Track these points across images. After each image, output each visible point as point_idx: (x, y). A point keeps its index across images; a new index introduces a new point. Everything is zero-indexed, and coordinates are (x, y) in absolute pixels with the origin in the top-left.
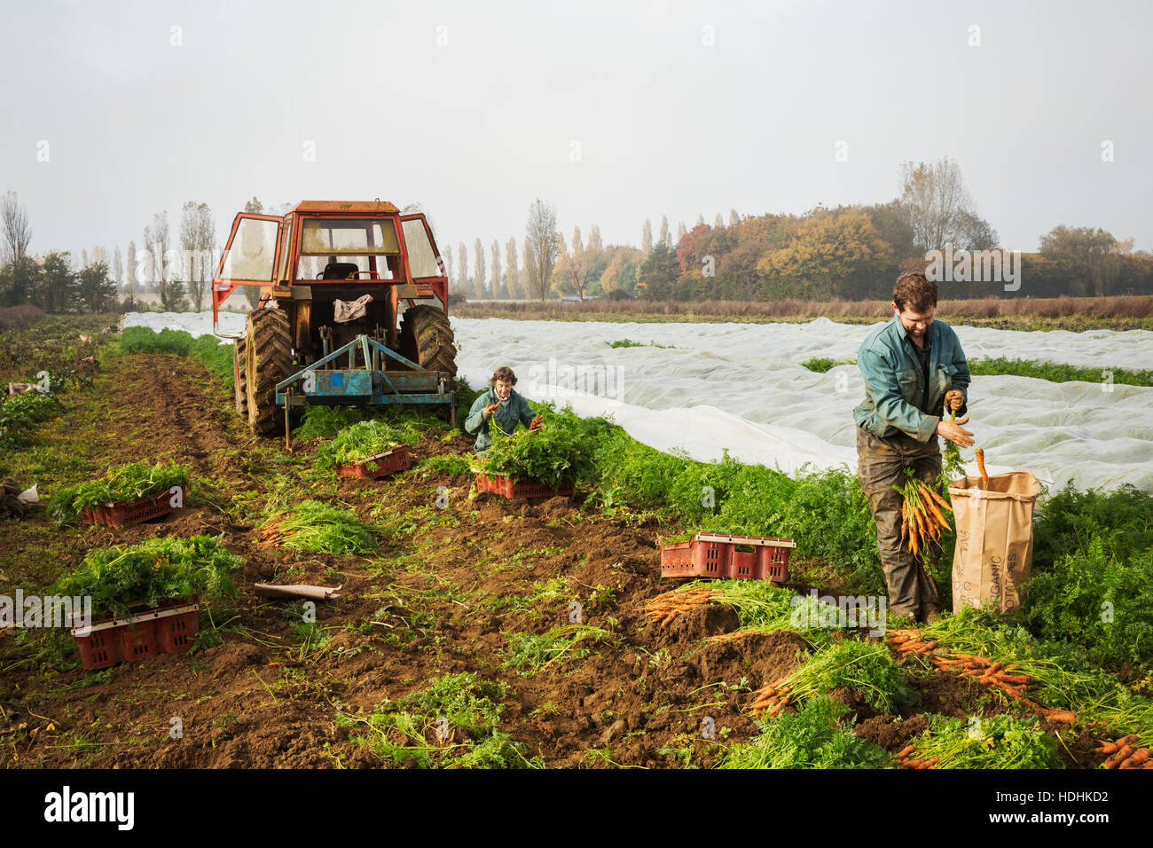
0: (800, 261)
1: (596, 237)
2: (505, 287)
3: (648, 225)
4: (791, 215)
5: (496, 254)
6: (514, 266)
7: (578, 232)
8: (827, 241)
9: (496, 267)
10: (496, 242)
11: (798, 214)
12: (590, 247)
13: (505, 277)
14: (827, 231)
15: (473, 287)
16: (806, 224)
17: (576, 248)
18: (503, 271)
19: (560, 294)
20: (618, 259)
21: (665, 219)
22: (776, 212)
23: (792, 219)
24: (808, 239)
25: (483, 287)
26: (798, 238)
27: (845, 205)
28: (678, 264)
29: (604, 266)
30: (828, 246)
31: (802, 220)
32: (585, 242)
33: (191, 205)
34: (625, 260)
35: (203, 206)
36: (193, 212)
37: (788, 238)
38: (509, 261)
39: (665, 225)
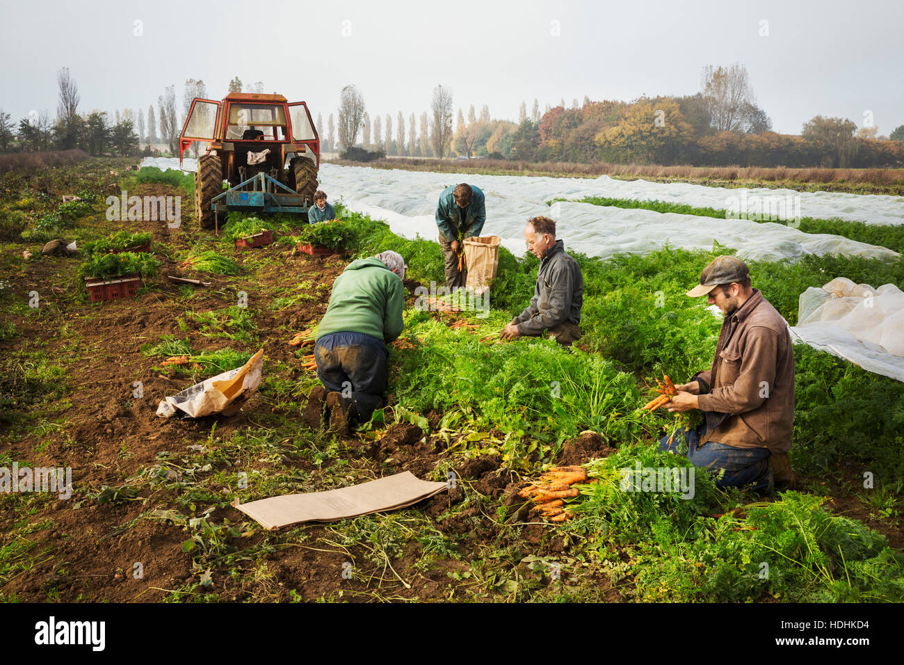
0: (626, 136)
1: (486, 113)
2: (419, 148)
3: (524, 105)
4: (622, 102)
5: (413, 123)
6: (426, 133)
7: (472, 109)
8: (646, 122)
9: (413, 133)
10: (413, 115)
11: (628, 103)
12: (480, 120)
13: (419, 140)
14: (646, 114)
15: (395, 147)
16: (632, 109)
17: (471, 120)
18: (418, 136)
19: (458, 154)
20: (500, 130)
21: (536, 101)
22: (610, 100)
23: (623, 105)
24: (632, 119)
25: (403, 147)
26: (626, 119)
27: (662, 96)
28: (539, 135)
29: (489, 135)
30: (646, 125)
31: (630, 106)
32: (478, 116)
33: (191, 81)
34: (504, 131)
35: (200, 82)
36: (193, 86)
37: (619, 119)
38: (422, 129)
39: (536, 106)
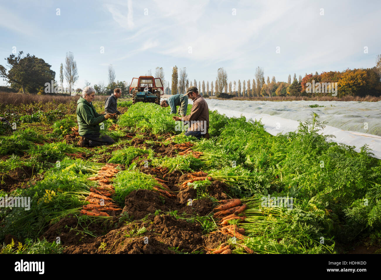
0: (342, 86)
1: (274, 80)
2: (247, 94)
3: (290, 76)
4: (339, 72)
5: (244, 84)
6: (250, 88)
7: (268, 78)
8: (352, 80)
9: (244, 88)
10: (244, 81)
11: (341, 72)
12: (272, 82)
13: (247, 91)
14: (351, 76)
15: (237, 93)
16: (344, 74)
17: (268, 83)
18: (246, 89)
19: (263, 96)
20: (281, 86)
21: (295, 74)
22: (334, 71)
24: (345, 79)
25: (240, 93)
26: (341, 79)
27: (357, 69)
28: (301, 87)
29: (276, 88)
30: (352, 81)
31: (342, 73)
33: (158, 68)
34: (283, 86)
35: (161, 68)
36: (158, 69)
37: (338, 79)
38: (248, 86)
39: (295, 76)
